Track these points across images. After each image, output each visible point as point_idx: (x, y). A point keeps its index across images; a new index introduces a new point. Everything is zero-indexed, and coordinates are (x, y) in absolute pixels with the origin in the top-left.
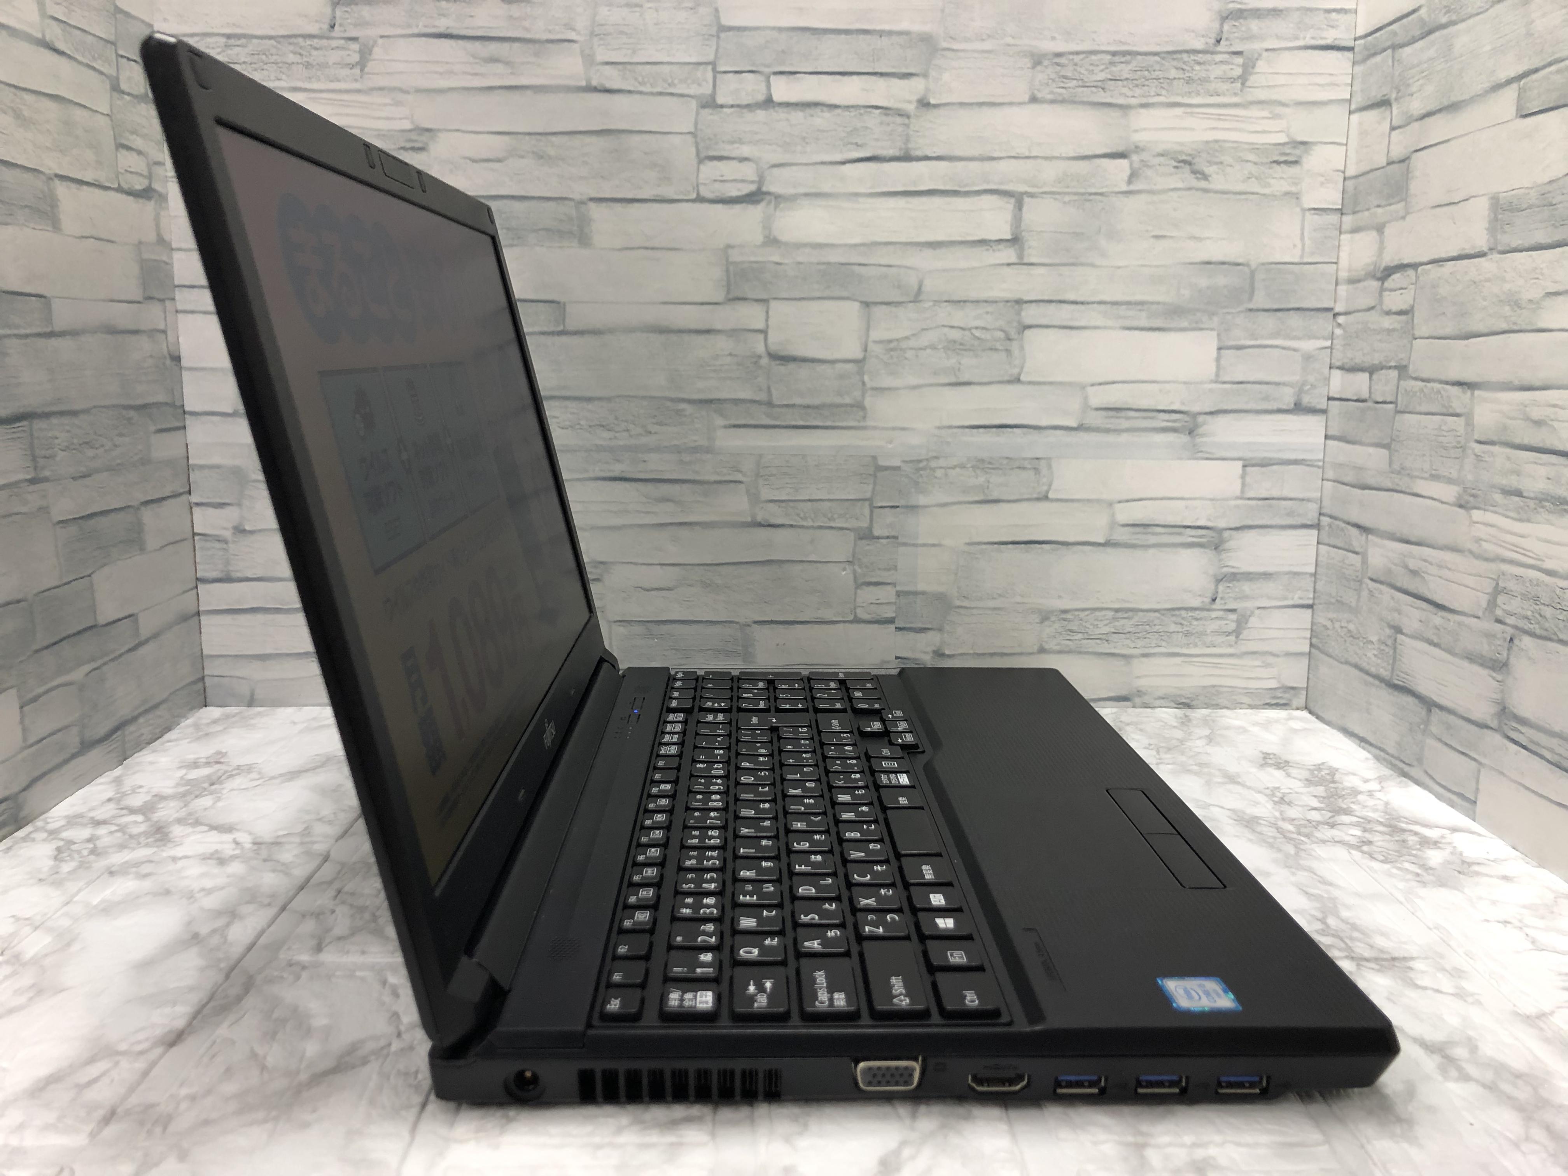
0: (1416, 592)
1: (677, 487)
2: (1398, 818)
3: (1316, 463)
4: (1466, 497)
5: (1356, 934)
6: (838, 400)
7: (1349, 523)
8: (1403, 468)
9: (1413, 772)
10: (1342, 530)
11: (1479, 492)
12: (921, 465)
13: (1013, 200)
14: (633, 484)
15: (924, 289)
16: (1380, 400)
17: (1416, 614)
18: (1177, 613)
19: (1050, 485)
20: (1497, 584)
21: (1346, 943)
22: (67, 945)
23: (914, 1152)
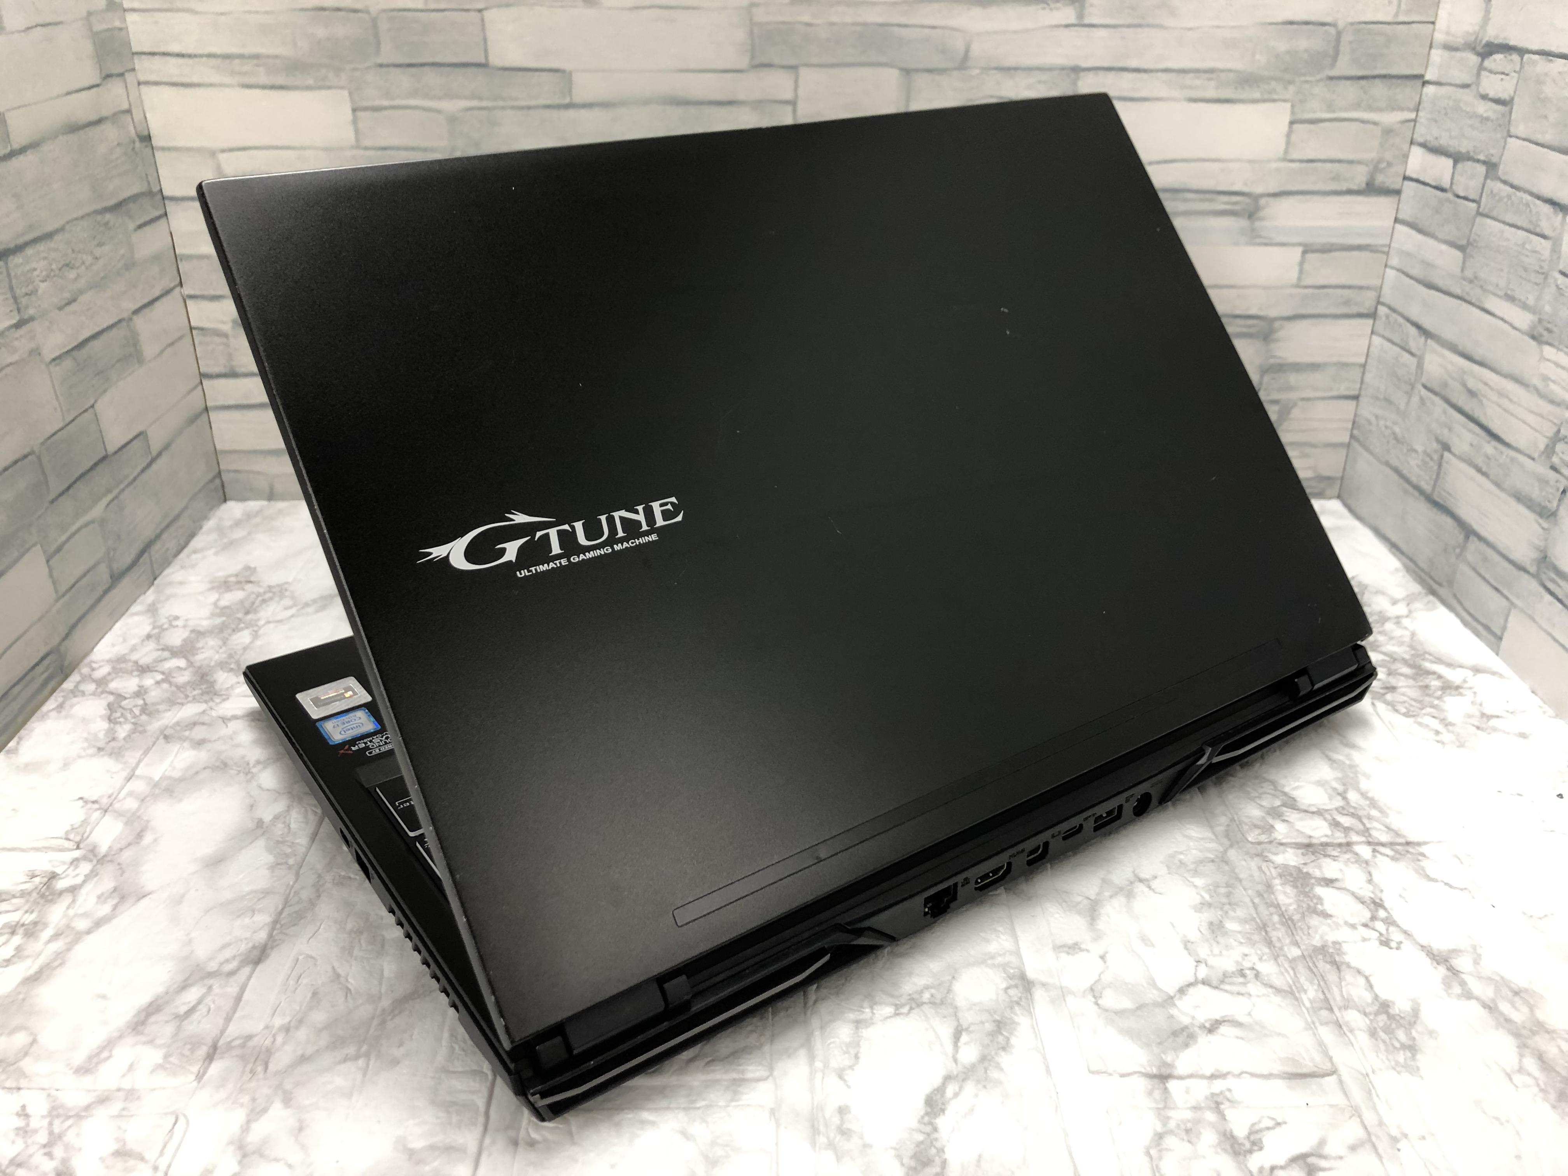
0: (1470, 413)
2: (1423, 655)
4: (1540, 329)
5: (1374, 813)
7: (1408, 320)
8: (1476, 278)
9: (1442, 591)
10: (1400, 325)
11: (1555, 329)
16: (1462, 194)
17: (1468, 437)
20: (1559, 431)
21: (1364, 824)
22: (140, 836)
23: (957, 1089)
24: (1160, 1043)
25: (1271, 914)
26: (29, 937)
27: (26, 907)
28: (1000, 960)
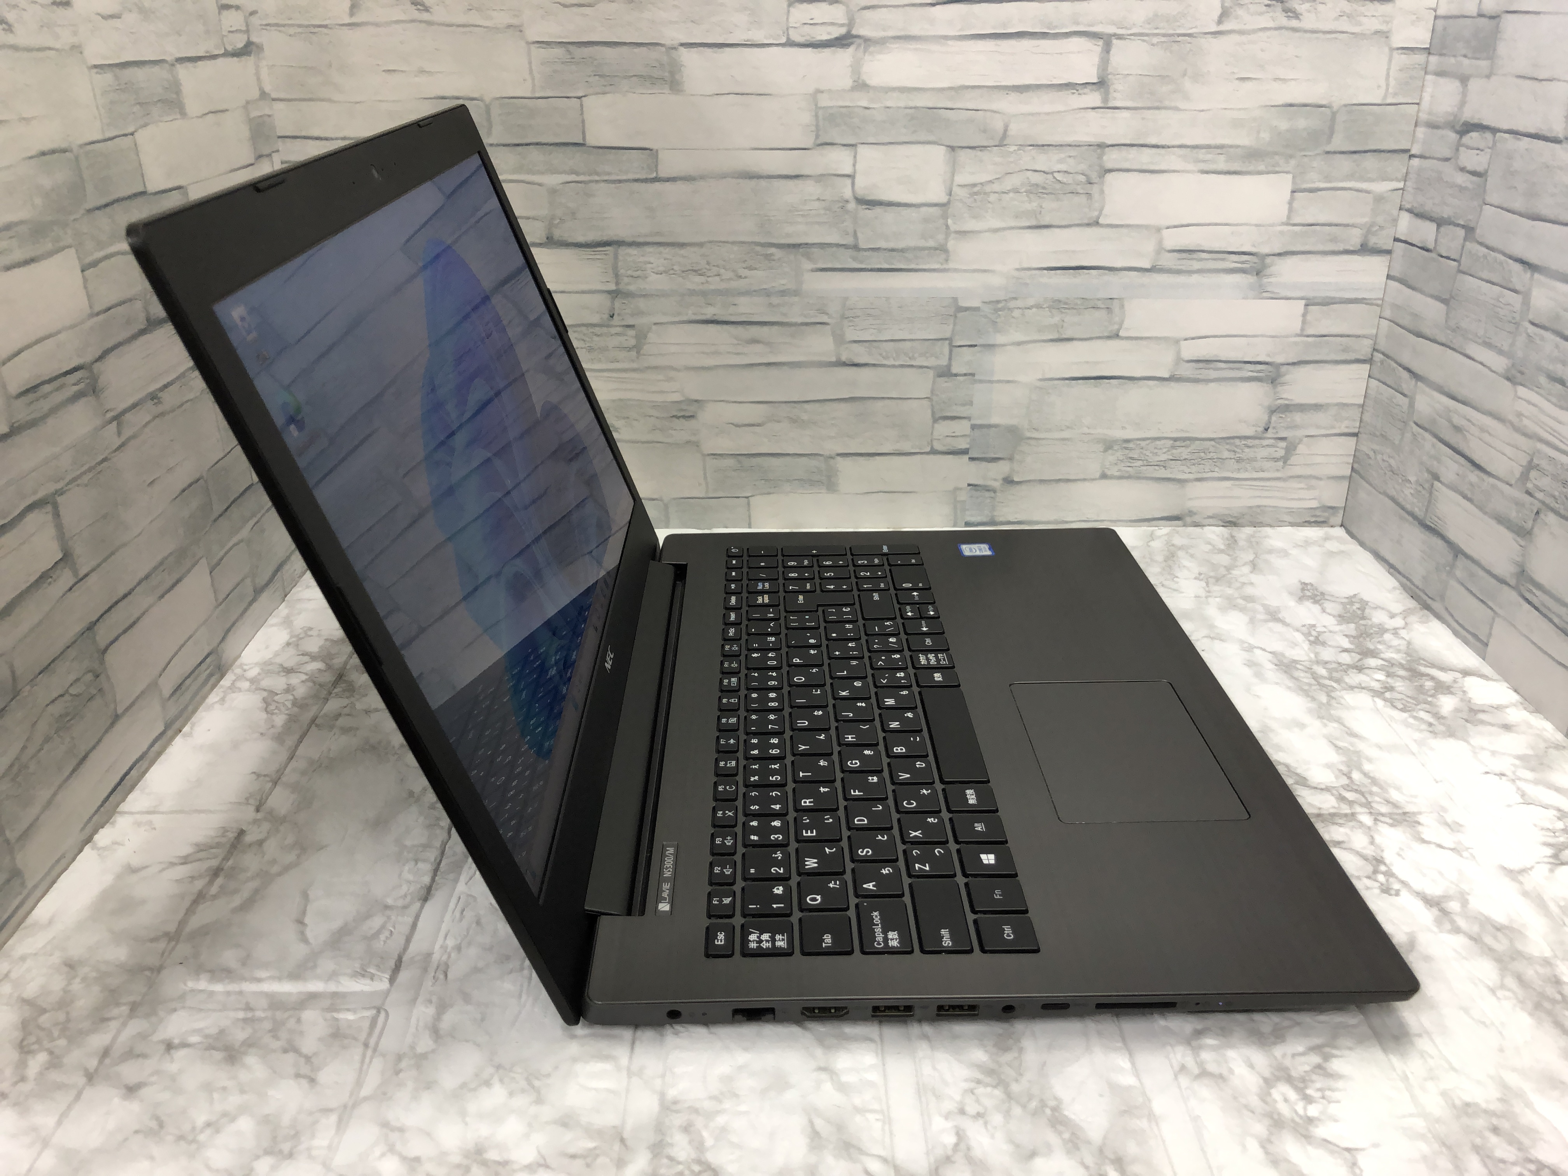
1: (766, 329)
3: (1374, 302)
6: (922, 243)
12: (1000, 306)
13: (1101, 43)
14: (725, 327)
15: (1010, 133)
18: (1232, 441)
19: (1121, 324)
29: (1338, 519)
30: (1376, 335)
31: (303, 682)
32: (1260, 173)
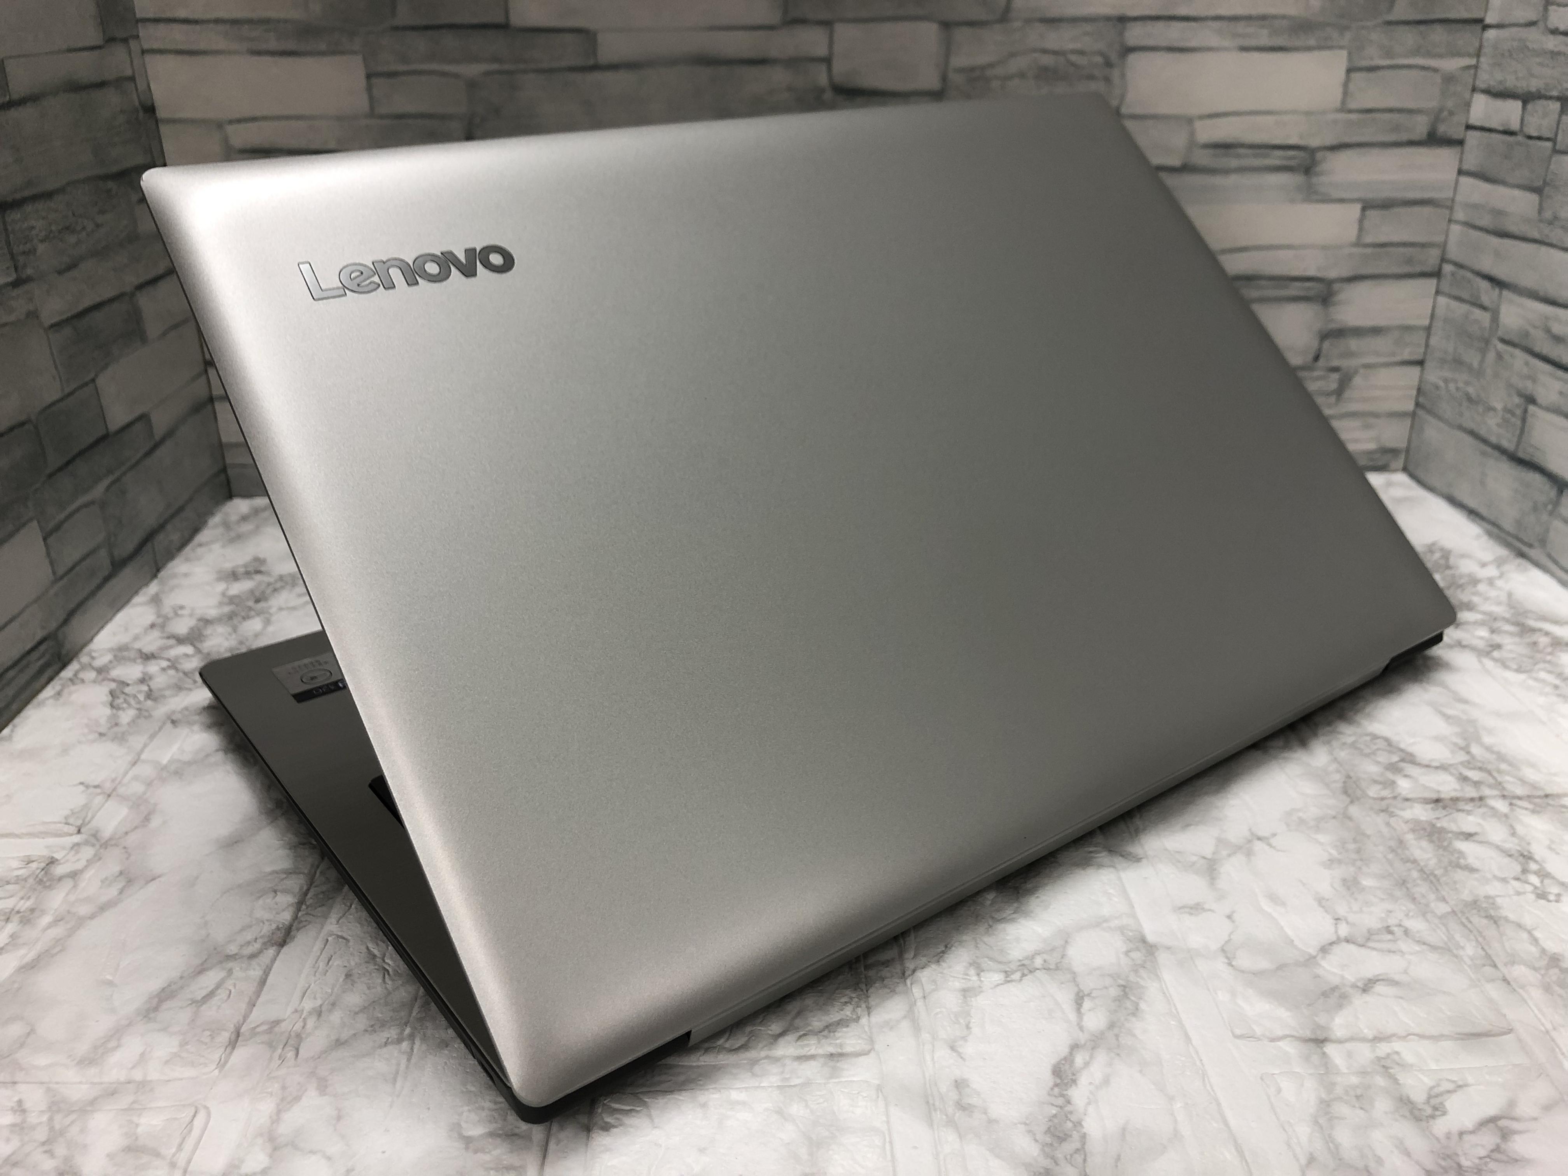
0: (1557, 359)
2: (1526, 613)
3: (1444, 203)
5: (1504, 766)
7: (1478, 273)
8: (1556, 218)
9: (1532, 552)
10: (1469, 281)
15: (1013, 5)
16: (1535, 134)
21: (1494, 778)
22: (147, 819)
23: (1087, 1058)
24: (1309, 1005)
25: (1409, 870)
26: (25, 924)
27: (21, 894)
28: (1116, 923)
29: (1400, 463)
30: (1445, 243)
31: (163, 670)
32: (1309, 49)
